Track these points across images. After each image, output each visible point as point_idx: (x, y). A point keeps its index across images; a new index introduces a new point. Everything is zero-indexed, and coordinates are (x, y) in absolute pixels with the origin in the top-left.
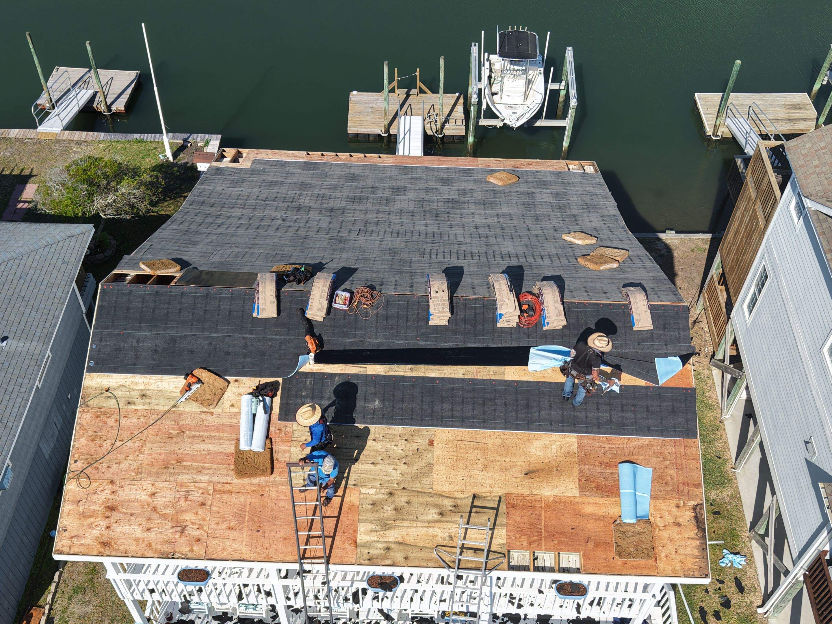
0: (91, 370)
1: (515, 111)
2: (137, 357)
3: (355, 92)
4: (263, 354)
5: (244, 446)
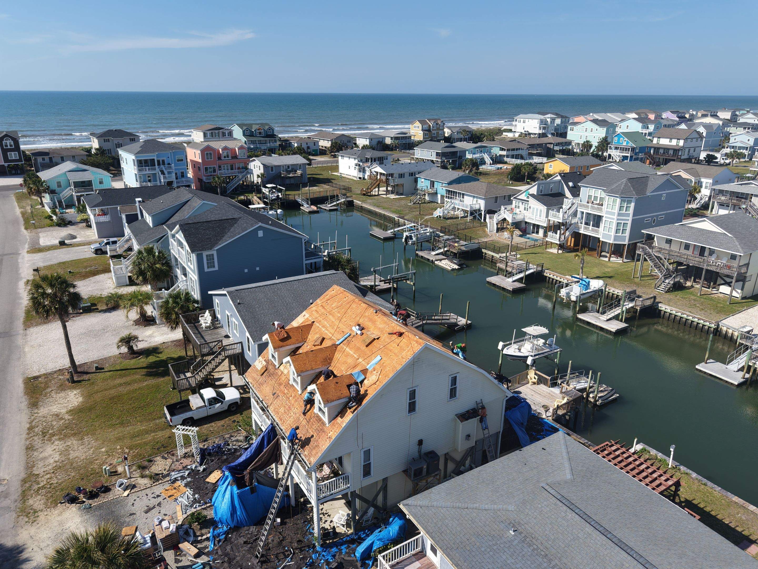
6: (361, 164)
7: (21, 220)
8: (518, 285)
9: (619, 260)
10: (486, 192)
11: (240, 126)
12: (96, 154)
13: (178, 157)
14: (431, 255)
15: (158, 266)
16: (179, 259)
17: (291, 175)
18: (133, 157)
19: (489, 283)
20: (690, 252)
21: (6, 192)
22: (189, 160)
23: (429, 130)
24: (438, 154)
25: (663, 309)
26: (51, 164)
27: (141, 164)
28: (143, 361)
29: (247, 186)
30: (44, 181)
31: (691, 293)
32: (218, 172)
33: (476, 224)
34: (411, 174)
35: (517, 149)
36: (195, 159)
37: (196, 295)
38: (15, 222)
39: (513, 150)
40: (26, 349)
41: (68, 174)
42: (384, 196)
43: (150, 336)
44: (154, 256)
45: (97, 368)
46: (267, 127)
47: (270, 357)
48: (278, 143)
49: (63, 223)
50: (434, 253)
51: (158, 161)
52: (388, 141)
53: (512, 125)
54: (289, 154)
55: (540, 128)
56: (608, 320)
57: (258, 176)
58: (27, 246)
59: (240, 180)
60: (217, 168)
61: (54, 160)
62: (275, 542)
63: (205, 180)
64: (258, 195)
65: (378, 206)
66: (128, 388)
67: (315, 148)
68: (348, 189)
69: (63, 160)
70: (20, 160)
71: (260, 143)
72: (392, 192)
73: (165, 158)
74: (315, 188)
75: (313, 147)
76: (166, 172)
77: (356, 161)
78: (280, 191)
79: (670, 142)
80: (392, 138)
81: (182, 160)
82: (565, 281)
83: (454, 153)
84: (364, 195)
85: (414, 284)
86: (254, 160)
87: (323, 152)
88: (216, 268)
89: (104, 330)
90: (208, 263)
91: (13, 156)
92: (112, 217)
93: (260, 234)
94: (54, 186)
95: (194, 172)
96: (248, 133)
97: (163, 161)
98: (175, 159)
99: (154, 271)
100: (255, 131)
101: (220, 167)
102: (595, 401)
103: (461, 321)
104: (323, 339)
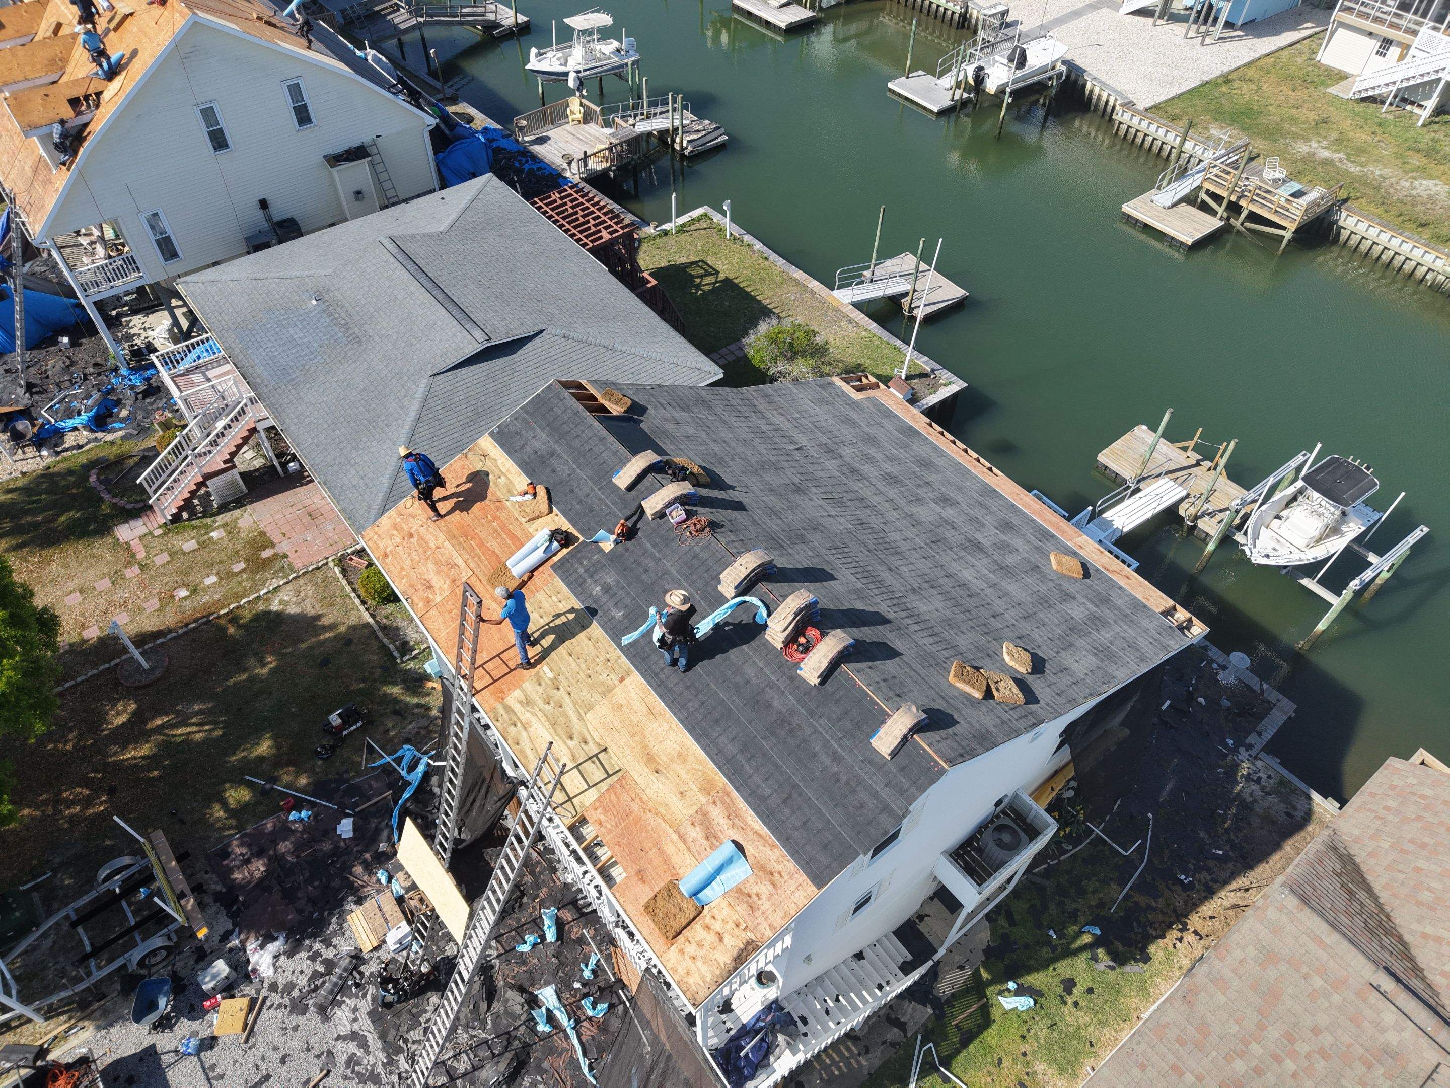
0: (492, 435)
1: (1277, 547)
2: (522, 447)
3: (1144, 427)
4: (591, 510)
5: (509, 563)
56: (782, 6)
62: (57, 367)
102: (682, 149)
103: (508, 17)
104: (59, 26)
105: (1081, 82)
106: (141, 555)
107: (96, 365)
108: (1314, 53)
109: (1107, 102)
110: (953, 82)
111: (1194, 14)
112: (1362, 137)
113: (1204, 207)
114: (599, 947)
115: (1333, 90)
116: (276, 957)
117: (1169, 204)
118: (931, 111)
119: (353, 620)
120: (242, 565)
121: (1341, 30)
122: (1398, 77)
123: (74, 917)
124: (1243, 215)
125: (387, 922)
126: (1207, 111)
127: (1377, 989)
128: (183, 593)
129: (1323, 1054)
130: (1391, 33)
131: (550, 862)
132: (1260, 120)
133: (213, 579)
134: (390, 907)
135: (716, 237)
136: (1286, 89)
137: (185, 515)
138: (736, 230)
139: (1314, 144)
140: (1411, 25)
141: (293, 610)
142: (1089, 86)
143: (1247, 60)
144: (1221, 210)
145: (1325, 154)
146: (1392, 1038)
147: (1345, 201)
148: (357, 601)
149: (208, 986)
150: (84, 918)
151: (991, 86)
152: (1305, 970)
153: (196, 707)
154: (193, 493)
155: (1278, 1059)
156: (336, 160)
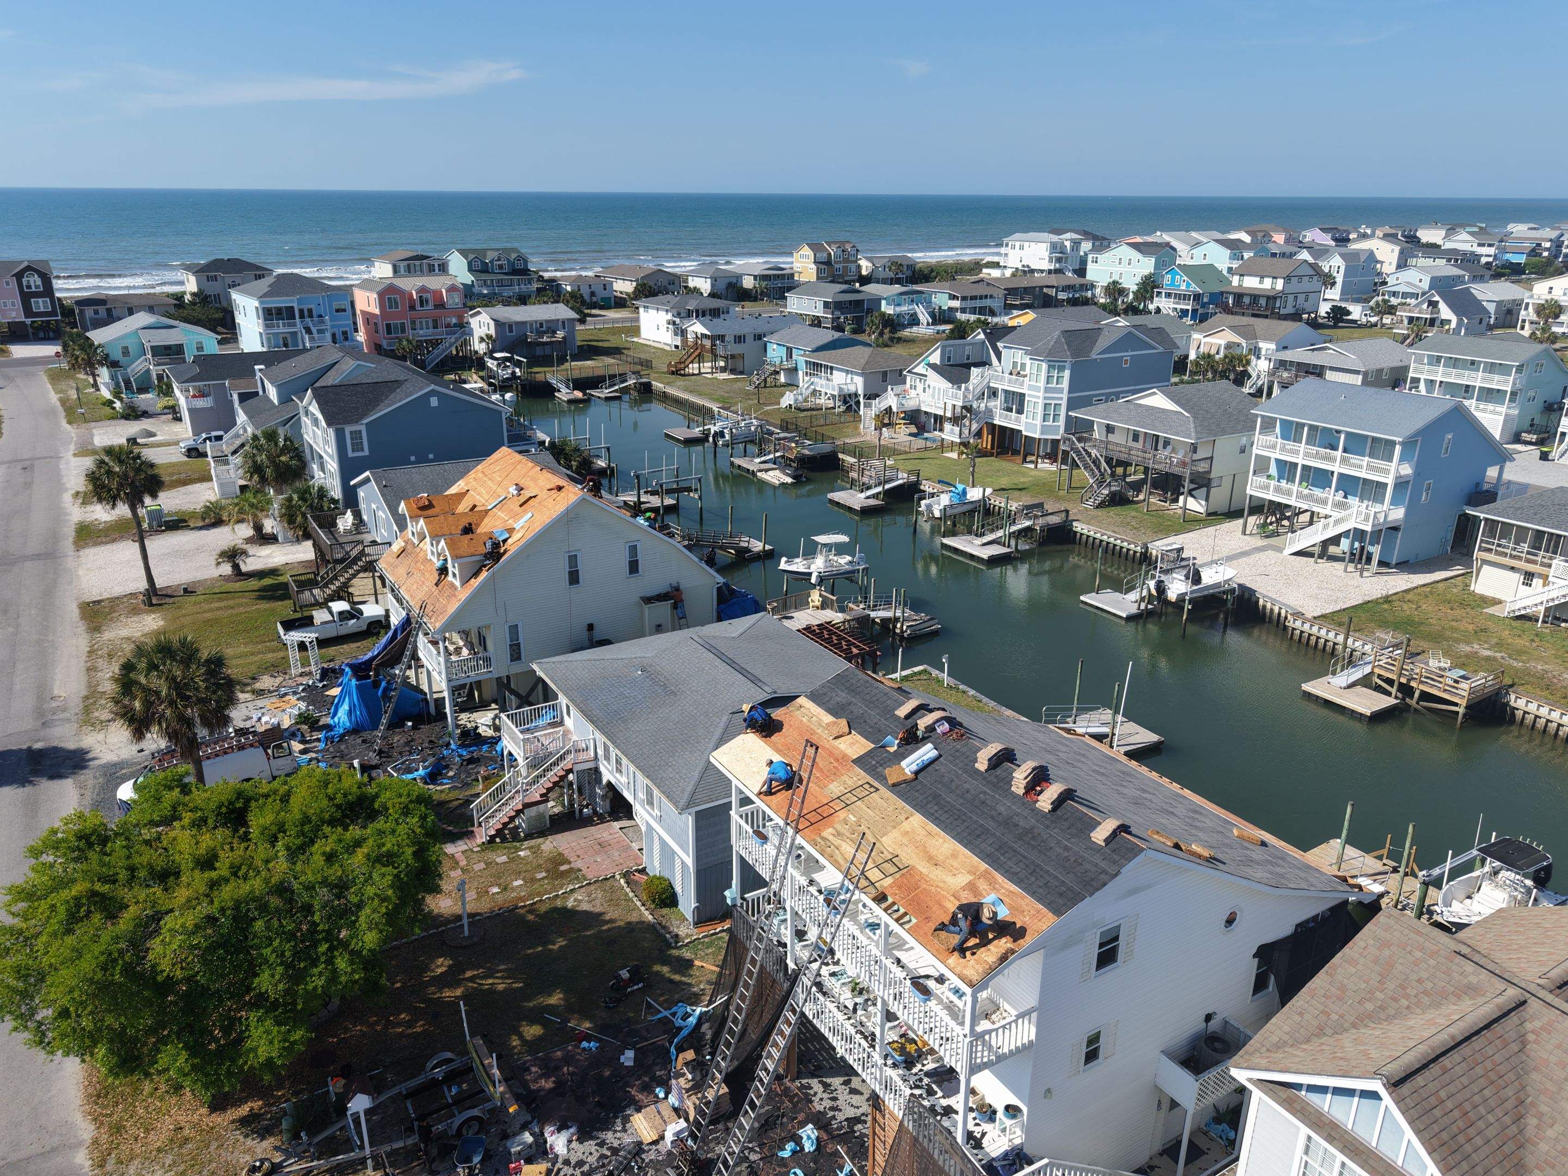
3: (1338, 841)
4: (879, 731)
6: (678, 320)
7: (61, 409)
8: (873, 502)
9: (1053, 468)
10: (867, 363)
11: (463, 253)
12: (193, 303)
13: (336, 305)
14: (753, 464)
15: (283, 458)
16: (315, 446)
17: (545, 339)
18: (256, 304)
19: (831, 501)
20: (1139, 445)
21: (31, 369)
22: (358, 312)
23: (828, 263)
24: (826, 305)
25: (1079, 529)
26: (110, 318)
27: (270, 315)
28: (254, 584)
29: (465, 357)
30: (99, 346)
31: (1137, 510)
32: (410, 334)
33: (849, 417)
34: (759, 337)
35: (981, 298)
36: (369, 310)
37: (336, 492)
38: (50, 413)
39: (973, 298)
40: (81, 573)
41: (140, 332)
42: (709, 376)
43: (268, 556)
44: (276, 444)
45: (185, 590)
46: (514, 256)
47: (410, 536)
48: (535, 286)
49: (133, 414)
50: (758, 460)
51: (301, 311)
52: (748, 283)
53: (999, 254)
54: (545, 303)
55: (1051, 260)
56: (984, 545)
57: (482, 340)
58: (72, 447)
59: (451, 346)
60: (408, 325)
61: (115, 313)
62: (402, 741)
63: (385, 347)
64: (481, 374)
65: (691, 392)
66: (230, 612)
67: (605, 294)
68: (647, 364)
69: (131, 312)
70: (53, 313)
71: (501, 284)
72: (723, 370)
73: (313, 306)
74: (589, 362)
75: (601, 293)
76: (314, 330)
77: (669, 316)
78: (518, 364)
79: (1261, 282)
80: (755, 277)
81: (344, 310)
82: (931, 490)
83: (859, 303)
84: (673, 373)
85: (700, 498)
86: (479, 313)
87: (620, 303)
88: (366, 452)
89: (198, 550)
90: (353, 444)
91: (40, 305)
92: (216, 401)
93: (434, 402)
94: (116, 355)
95: (367, 332)
96: (478, 267)
97: (310, 311)
98: (330, 306)
99: (277, 466)
100: (492, 262)
101: (413, 322)
102: (902, 632)
103: (757, 546)
104: (475, 506)
105: (1253, 599)
106: (463, 863)
107: (431, 742)
108: (1468, 586)
109: (1279, 614)
110: (1138, 597)
111: (1347, 556)
112: (1521, 642)
113: (1378, 689)
114: (852, 1160)
115: (1491, 610)
116: (570, 1141)
117: (1344, 685)
118: (1120, 617)
119: (634, 918)
120: (544, 874)
121: (1486, 568)
122: (1544, 598)
123: (404, 1092)
124: (1417, 695)
125: (665, 1121)
126: (1372, 621)
127: (1459, 953)
128: (496, 890)
129: (1426, 993)
130: (1530, 567)
131: (807, 1095)
132: (1421, 628)
133: (520, 882)
134: (667, 1113)
135: (935, 686)
136: (1445, 609)
137: (498, 840)
138: (953, 682)
139: (1476, 646)
140: (1546, 561)
141: (585, 907)
142: (1261, 602)
143: (1405, 588)
144: (1393, 691)
145: (1488, 653)
146: (1473, 979)
147: (1511, 686)
148: (639, 904)
149: (515, 1149)
150: (412, 1094)
151: (1172, 595)
152: (1409, 948)
153: (501, 967)
154: (505, 825)
155: (1396, 1000)
156: (648, 600)
